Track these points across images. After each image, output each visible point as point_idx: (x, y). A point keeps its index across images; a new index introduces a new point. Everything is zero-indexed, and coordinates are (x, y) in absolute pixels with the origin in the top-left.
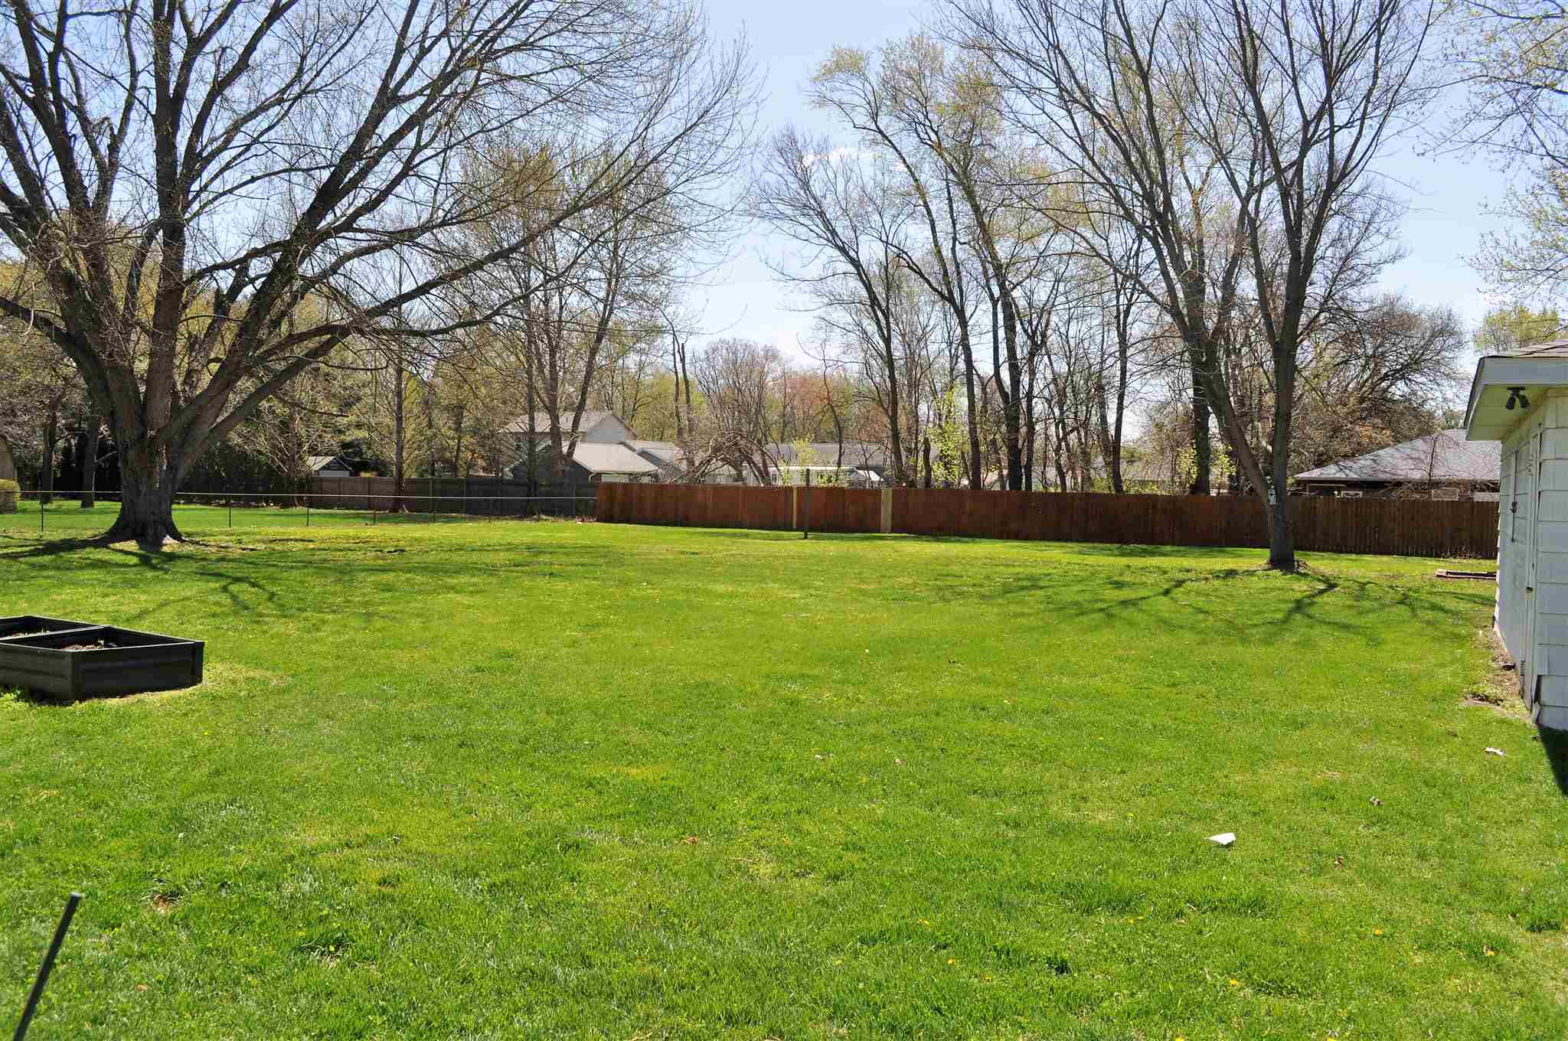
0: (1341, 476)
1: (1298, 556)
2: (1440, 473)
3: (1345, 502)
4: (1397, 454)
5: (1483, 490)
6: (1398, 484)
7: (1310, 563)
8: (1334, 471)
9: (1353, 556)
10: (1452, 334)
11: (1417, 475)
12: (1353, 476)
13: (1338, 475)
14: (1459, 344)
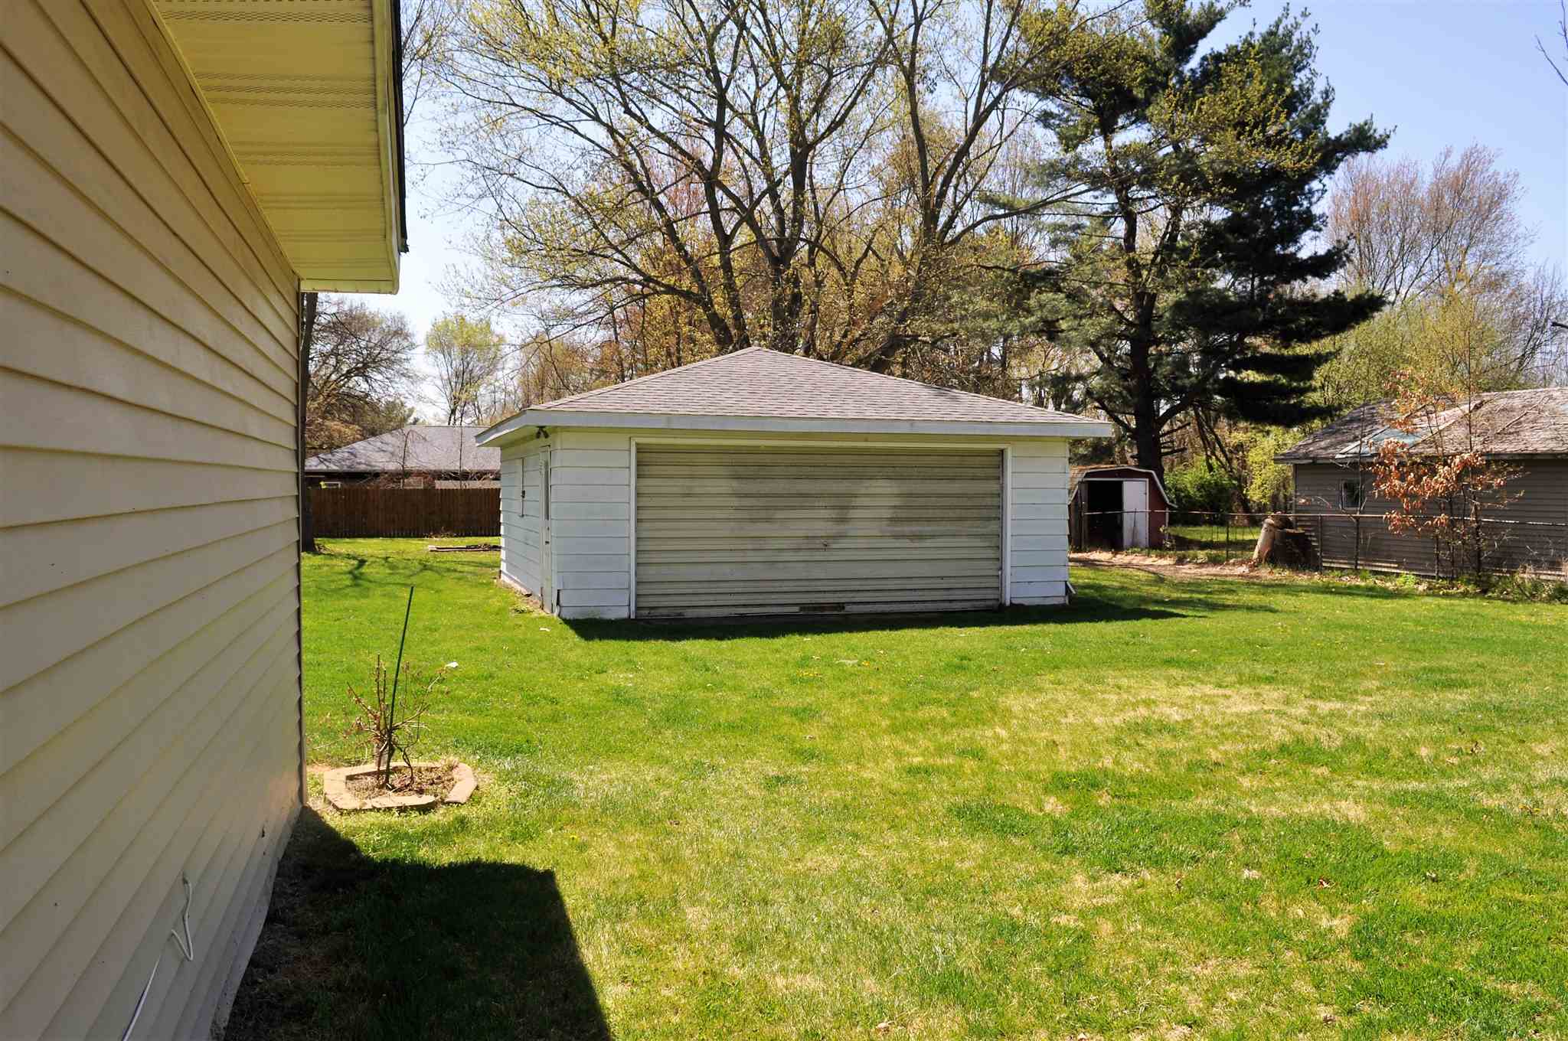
0: (323, 467)
1: (318, 541)
2: (411, 464)
3: (331, 492)
4: (370, 447)
5: (446, 479)
6: (377, 475)
7: (328, 546)
8: (314, 463)
9: (347, 540)
10: (406, 337)
11: (393, 466)
12: (333, 467)
13: (319, 467)
14: (412, 346)
